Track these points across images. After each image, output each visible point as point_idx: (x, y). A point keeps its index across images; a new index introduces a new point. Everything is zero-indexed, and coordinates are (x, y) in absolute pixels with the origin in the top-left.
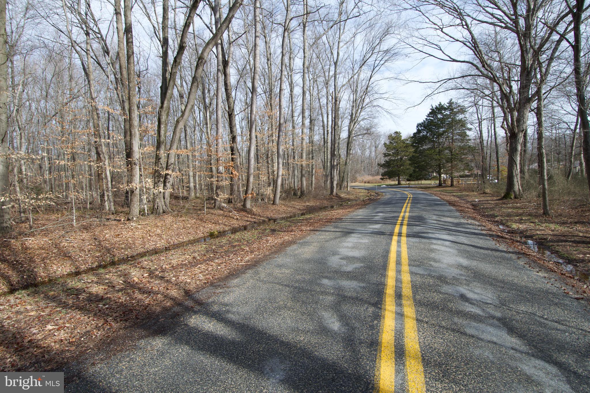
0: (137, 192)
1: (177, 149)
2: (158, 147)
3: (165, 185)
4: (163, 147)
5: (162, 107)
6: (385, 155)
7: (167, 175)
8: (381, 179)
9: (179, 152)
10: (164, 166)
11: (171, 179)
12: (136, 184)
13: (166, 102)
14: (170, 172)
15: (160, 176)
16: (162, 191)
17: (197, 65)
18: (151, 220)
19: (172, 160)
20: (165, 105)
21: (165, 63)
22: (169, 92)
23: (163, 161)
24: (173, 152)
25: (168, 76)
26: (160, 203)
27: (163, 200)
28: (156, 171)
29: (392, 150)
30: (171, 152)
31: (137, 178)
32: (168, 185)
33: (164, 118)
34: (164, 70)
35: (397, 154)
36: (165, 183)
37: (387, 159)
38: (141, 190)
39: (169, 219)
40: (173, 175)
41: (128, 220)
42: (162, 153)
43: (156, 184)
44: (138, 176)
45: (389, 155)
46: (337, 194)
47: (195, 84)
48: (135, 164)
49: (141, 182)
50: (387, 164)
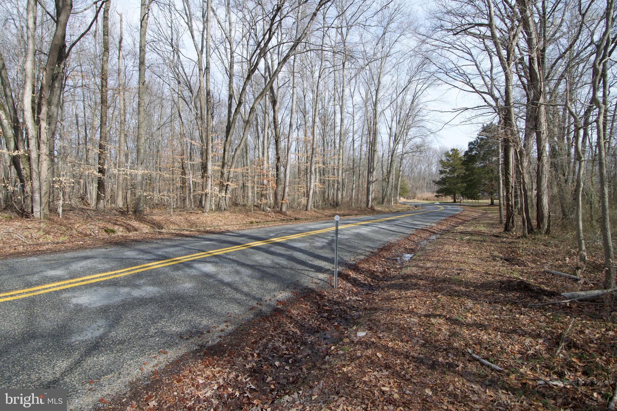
0: (209, 195)
1: (235, 168)
2: (223, 167)
3: (226, 192)
4: (226, 166)
5: (226, 140)
6: (441, 172)
7: (227, 185)
8: (436, 196)
9: (237, 170)
10: (226, 179)
11: (230, 188)
12: (208, 190)
13: (229, 137)
14: (229, 183)
15: (223, 185)
16: (224, 195)
17: (250, 112)
18: (216, 214)
19: (231, 175)
20: (229, 139)
21: (230, 112)
22: (231, 130)
23: (225, 176)
24: (232, 170)
25: (231, 119)
26: (223, 203)
27: (224, 201)
28: (221, 182)
29: (448, 167)
30: (231, 170)
31: (209, 187)
32: (228, 192)
33: (227, 147)
34: (229, 116)
35: (453, 171)
36: (226, 190)
37: (443, 176)
38: (212, 194)
39: (227, 214)
40: (232, 186)
41: (203, 212)
42: (225, 170)
43: (220, 191)
44: (210, 185)
45: (445, 172)
46: (372, 207)
47: (248, 125)
48: (209, 177)
49: (211, 189)
50: (442, 182)
